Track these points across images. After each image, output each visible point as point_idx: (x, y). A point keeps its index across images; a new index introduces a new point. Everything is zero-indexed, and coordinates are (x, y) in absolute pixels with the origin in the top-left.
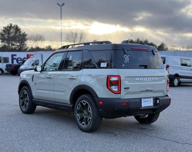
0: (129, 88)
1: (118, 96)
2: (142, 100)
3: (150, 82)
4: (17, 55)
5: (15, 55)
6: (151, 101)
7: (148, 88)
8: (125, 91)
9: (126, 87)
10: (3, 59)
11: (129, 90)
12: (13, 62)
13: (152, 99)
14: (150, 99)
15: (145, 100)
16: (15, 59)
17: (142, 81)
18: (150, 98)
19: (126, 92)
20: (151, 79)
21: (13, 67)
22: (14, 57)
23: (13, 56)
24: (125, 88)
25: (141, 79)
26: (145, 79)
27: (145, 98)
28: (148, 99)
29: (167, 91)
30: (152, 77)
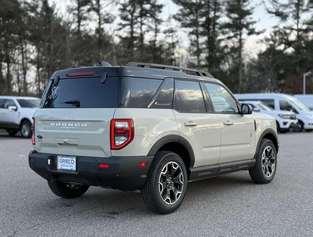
2: (59, 158)
3: (71, 129)
6: (72, 162)
7: (66, 140)
11: (42, 141)
13: (74, 159)
14: (70, 159)
15: (63, 158)
17: (59, 128)
18: (70, 156)
20: (74, 125)
24: (38, 137)
25: (57, 125)
26: (63, 125)
27: (63, 156)
28: (68, 159)
29: (111, 149)
30: (75, 122)
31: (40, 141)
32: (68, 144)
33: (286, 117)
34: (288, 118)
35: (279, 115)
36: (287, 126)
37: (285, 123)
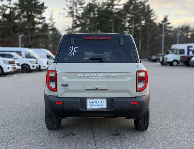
0: (67, 85)
1: (55, 94)
2: (88, 100)
4: (193, 47)
5: (191, 47)
6: (103, 102)
8: (62, 88)
9: (64, 83)
10: (179, 51)
11: (67, 88)
12: (188, 53)
13: (105, 100)
14: (101, 100)
15: (92, 100)
16: (191, 50)
18: (100, 98)
19: (64, 89)
21: (186, 58)
22: (190, 49)
23: (188, 47)
24: (62, 85)
25: (86, 75)
27: (92, 98)
28: (98, 100)
29: (137, 91)
30: (105, 74)
31: (65, 88)
32: (98, 89)
33: (34, 62)
34: (34, 63)
35: (30, 61)
36: (35, 68)
37: (33, 66)
